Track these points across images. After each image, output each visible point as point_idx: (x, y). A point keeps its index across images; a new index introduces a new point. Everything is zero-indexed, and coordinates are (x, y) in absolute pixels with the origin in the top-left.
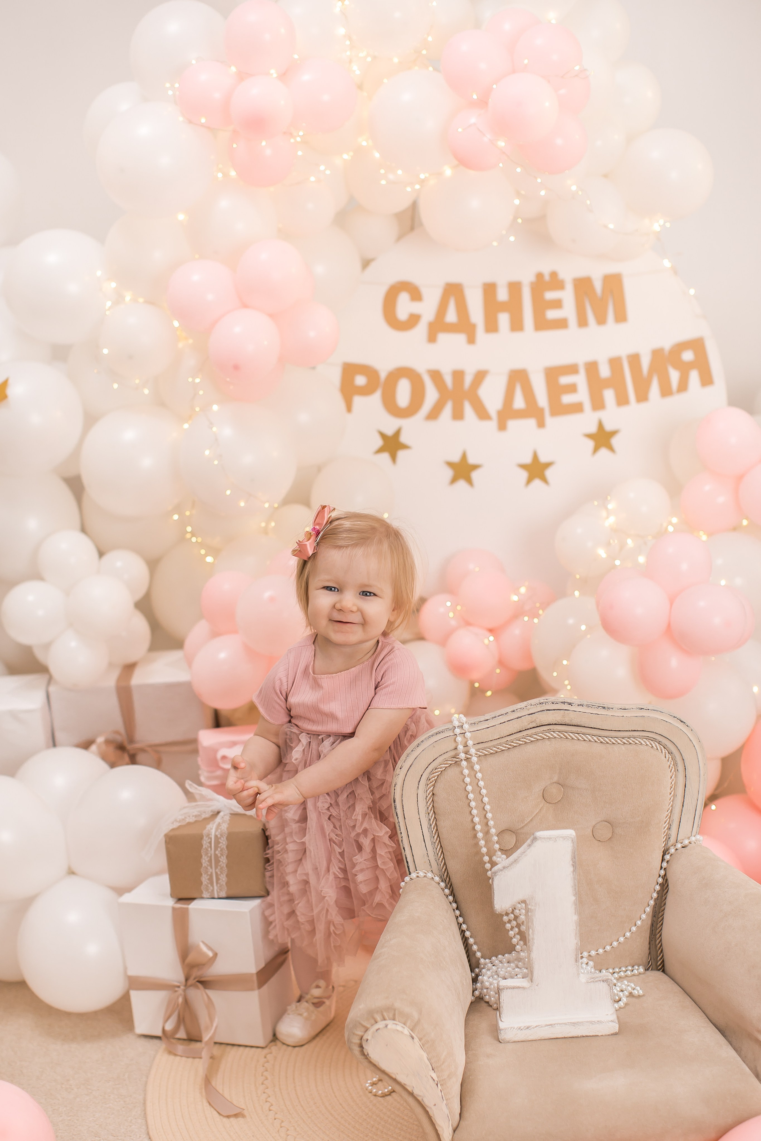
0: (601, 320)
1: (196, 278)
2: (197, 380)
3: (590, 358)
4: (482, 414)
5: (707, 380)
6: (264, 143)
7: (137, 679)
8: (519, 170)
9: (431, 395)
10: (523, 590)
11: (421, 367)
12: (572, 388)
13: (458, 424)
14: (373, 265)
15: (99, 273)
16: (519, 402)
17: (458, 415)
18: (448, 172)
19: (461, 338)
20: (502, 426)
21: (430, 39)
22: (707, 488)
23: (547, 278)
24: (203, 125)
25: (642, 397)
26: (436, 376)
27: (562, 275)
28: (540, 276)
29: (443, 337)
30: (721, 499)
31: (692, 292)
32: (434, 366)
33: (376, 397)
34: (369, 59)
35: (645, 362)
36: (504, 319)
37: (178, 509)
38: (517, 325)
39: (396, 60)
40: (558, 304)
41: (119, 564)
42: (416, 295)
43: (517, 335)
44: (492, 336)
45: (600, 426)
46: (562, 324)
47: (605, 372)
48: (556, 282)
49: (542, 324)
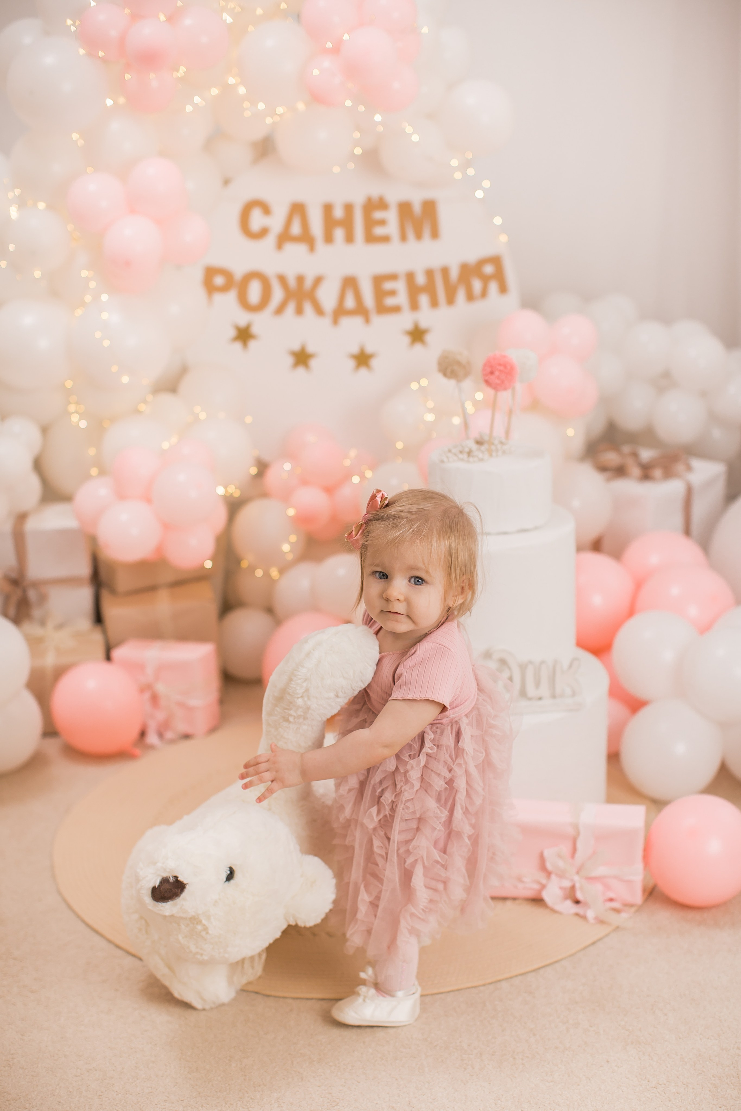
0: (419, 236)
1: (92, 188)
2: (88, 274)
3: (409, 268)
4: (319, 311)
5: (503, 289)
6: (152, 76)
7: (31, 525)
8: (363, 108)
9: (278, 295)
10: (353, 455)
11: (270, 272)
12: (393, 293)
14: (232, 184)
15: (5, 181)
16: (350, 303)
17: (299, 311)
18: (301, 107)
19: (304, 248)
20: (335, 322)
23: (375, 200)
24: (100, 58)
25: (451, 300)
26: (282, 279)
27: (388, 199)
28: (369, 199)
29: (289, 247)
33: (233, 295)
34: (237, 9)
36: (339, 233)
38: (350, 238)
39: (259, 12)
40: (382, 222)
41: (16, 429)
42: (266, 210)
43: (350, 246)
44: (329, 247)
45: (416, 324)
46: (385, 239)
47: (421, 280)
48: (382, 204)
49: (370, 238)
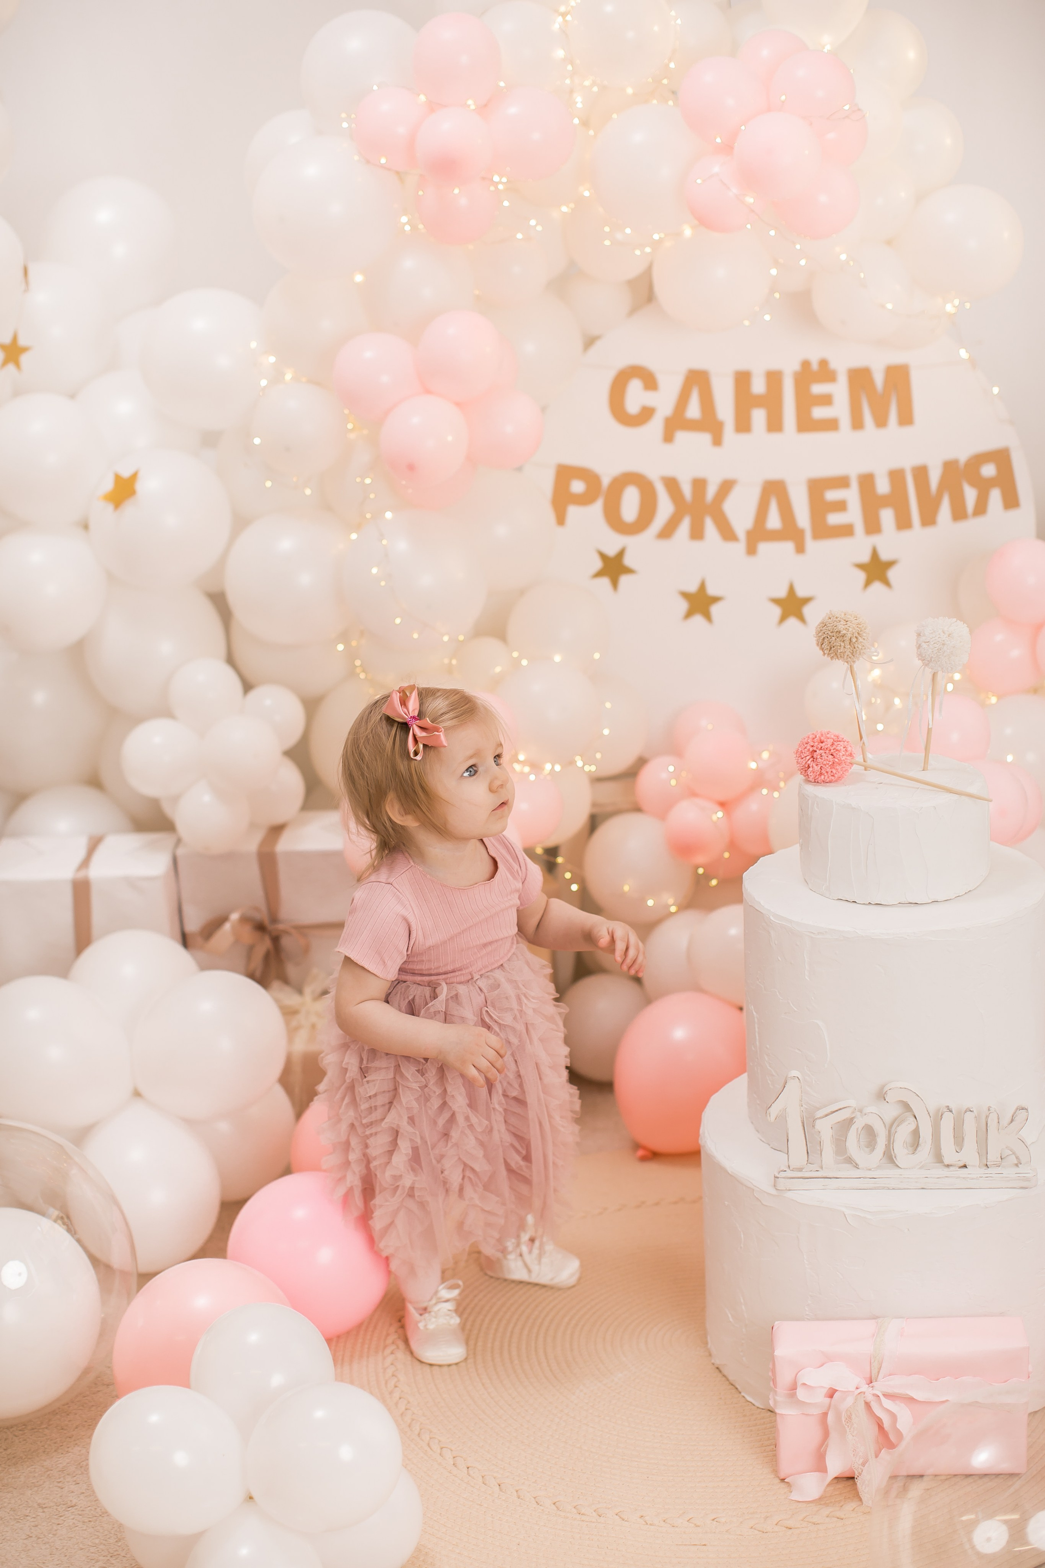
0: (881, 422)
1: (368, 354)
2: (368, 481)
3: (865, 469)
4: (727, 533)
5: (1011, 501)
6: (456, 191)
7: (285, 845)
8: (772, 233)
9: (665, 508)
10: (765, 755)
11: (654, 474)
12: (841, 506)
13: (696, 544)
14: (598, 344)
15: (254, 345)
16: (774, 521)
17: (697, 533)
18: (688, 232)
19: (705, 438)
20: (751, 550)
21: (672, 65)
22: (999, 637)
23: (815, 366)
24: (382, 166)
25: (929, 519)
26: (672, 484)
27: (833, 365)
28: (806, 364)
29: (682, 437)
30: (1015, 653)
31: (996, 390)
32: (669, 472)
33: (597, 507)
34: (595, 89)
35: (935, 477)
36: (759, 416)
37: (344, 637)
38: (775, 425)
39: (630, 91)
40: (826, 400)
41: (268, 702)
42: (650, 382)
43: (775, 437)
44: (743, 437)
45: (875, 554)
46: (831, 425)
47: (883, 486)
48: (826, 373)
49: (806, 424)
